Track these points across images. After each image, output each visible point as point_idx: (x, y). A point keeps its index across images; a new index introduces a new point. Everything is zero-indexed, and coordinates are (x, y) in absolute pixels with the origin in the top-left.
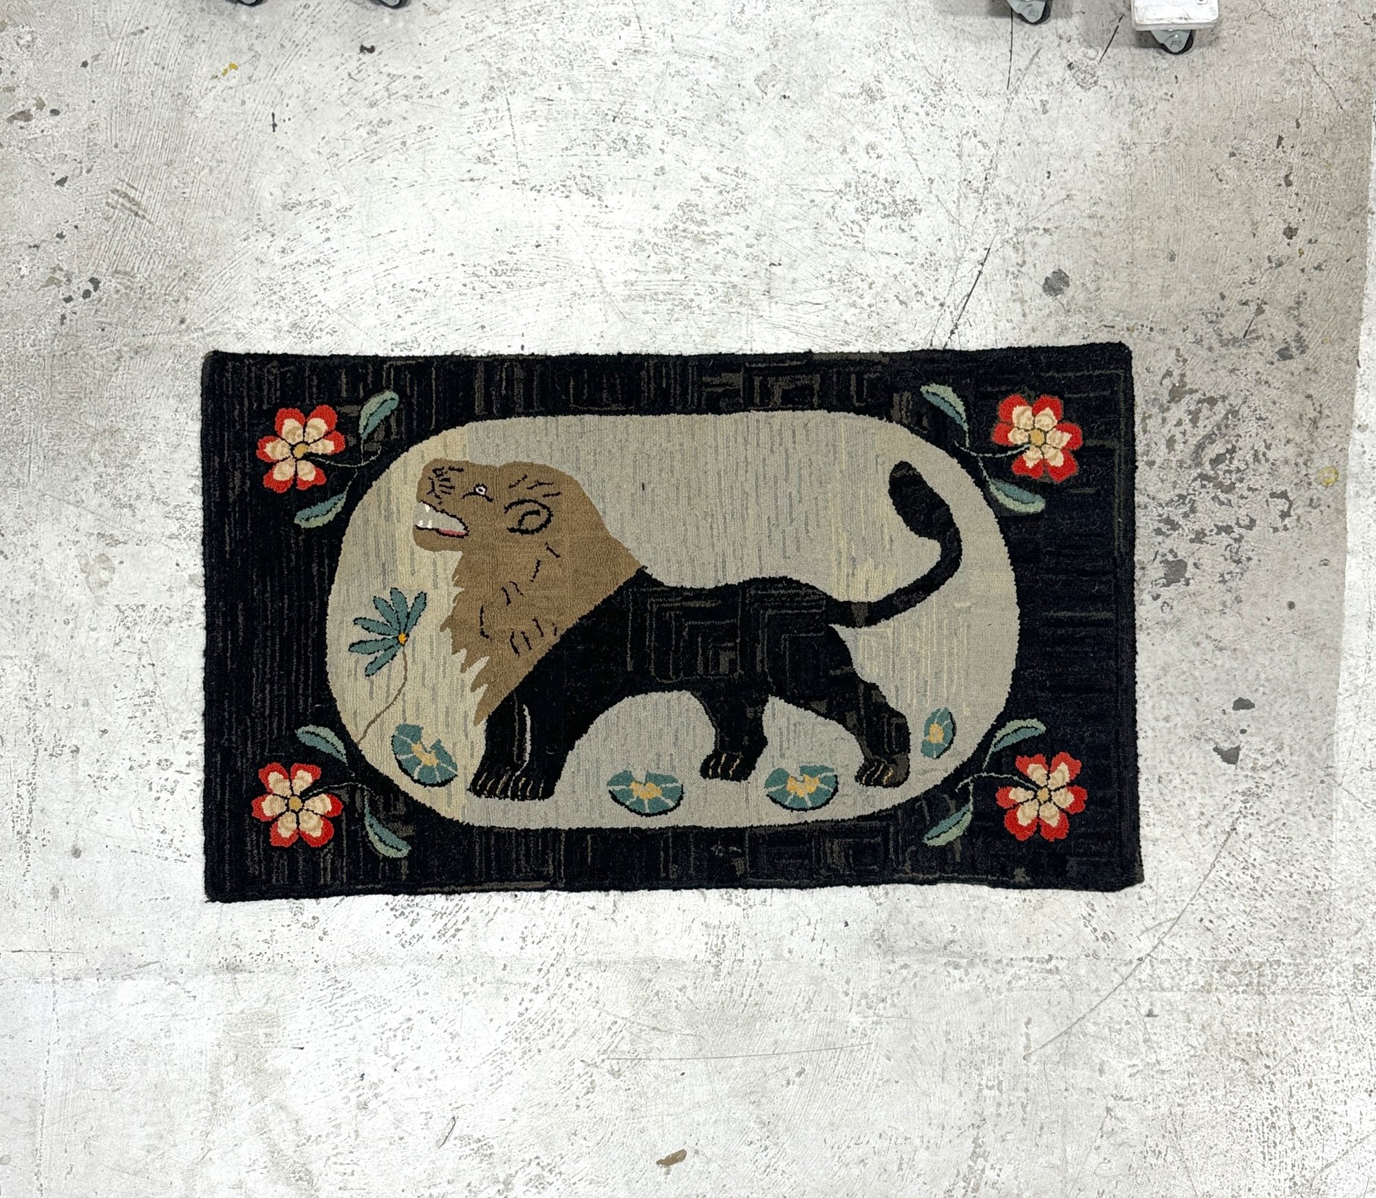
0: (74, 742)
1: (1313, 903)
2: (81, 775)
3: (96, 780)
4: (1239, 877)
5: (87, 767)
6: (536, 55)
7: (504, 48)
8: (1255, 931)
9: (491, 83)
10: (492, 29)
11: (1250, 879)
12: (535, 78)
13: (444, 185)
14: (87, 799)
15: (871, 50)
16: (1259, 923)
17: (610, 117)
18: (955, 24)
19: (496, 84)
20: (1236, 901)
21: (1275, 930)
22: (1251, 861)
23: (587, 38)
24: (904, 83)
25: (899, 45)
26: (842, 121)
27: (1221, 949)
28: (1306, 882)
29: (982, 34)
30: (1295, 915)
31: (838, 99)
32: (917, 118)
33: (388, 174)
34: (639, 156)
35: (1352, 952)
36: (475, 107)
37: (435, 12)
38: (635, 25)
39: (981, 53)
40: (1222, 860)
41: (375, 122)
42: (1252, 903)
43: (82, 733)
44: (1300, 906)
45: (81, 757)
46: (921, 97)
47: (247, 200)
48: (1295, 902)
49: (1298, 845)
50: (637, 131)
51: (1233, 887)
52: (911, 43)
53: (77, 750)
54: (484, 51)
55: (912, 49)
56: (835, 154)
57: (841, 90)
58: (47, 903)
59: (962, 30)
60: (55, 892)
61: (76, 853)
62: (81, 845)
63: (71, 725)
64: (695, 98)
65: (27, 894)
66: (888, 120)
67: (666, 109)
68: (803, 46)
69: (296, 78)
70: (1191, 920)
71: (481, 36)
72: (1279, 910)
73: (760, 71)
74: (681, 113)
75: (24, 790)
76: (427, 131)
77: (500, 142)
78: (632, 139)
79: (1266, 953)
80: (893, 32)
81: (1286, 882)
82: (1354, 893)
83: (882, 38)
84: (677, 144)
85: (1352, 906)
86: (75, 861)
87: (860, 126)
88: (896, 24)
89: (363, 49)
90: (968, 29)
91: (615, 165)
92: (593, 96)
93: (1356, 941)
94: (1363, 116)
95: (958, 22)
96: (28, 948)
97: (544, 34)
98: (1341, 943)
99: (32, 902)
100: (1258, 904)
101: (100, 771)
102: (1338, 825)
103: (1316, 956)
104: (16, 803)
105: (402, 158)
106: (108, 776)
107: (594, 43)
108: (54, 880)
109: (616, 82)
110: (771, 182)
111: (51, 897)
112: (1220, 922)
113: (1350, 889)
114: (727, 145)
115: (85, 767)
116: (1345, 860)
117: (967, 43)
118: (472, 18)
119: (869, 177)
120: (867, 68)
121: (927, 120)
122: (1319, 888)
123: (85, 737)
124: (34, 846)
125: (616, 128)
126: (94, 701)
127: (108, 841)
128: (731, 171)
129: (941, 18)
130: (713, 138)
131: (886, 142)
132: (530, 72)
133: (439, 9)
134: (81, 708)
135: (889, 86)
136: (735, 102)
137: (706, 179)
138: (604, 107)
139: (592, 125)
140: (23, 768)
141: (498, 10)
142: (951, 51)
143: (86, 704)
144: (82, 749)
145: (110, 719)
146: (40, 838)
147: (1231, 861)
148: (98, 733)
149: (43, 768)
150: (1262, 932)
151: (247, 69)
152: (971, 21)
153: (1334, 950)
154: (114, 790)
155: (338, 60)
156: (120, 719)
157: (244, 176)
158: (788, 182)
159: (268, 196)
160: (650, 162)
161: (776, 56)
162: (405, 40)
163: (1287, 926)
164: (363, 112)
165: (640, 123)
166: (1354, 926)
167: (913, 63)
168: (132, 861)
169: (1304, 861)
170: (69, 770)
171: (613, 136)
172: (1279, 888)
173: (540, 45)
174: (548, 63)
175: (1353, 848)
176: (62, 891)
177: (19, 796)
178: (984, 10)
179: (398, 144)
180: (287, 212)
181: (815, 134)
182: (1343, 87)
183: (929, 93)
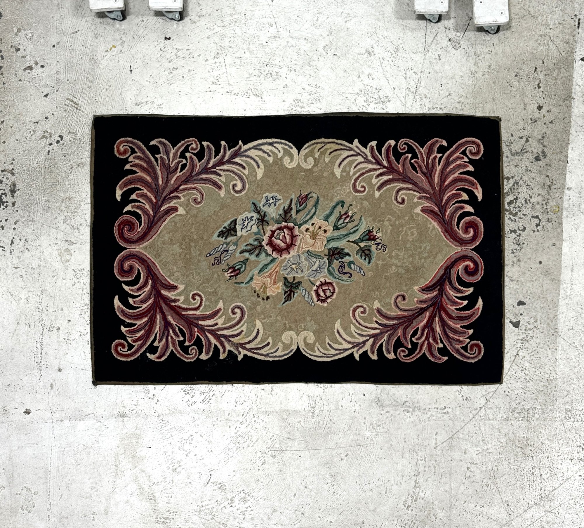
0: (58, 325)
1: (549, 384)
2: (61, 339)
3: (67, 340)
4: (520, 374)
5: (63, 335)
6: (235, 39)
7: (222, 36)
8: (526, 396)
9: (217, 51)
10: (217, 29)
11: (524, 375)
12: (235, 49)
13: (199, 94)
14: (63, 348)
15: (369, 35)
16: (528, 392)
17: (265, 64)
18: (403, 23)
19: (219, 52)
20: (518, 384)
21: (534, 395)
22: (524, 367)
23: (255, 32)
24: (383, 48)
25: (381, 33)
26: (358, 64)
27: (513, 403)
28: (547, 376)
29: (414, 27)
30: (542, 389)
31: (356, 55)
32: (388, 63)
33: (177, 90)
34: (277, 80)
35: (564, 404)
36: (211, 61)
37: (194, 22)
38: (274, 26)
39: (414, 35)
40: (513, 367)
41: (171, 69)
42: (525, 384)
43: (61, 321)
44: (544, 385)
45: (60, 331)
46: (390, 54)
47: (121, 102)
48: (542, 384)
49: (543, 361)
50: (276, 70)
51: (517, 378)
52: (385, 32)
53: (59, 329)
54: (214, 38)
55: (386, 34)
56: (355, 78)
57: (358, 52)
58: (49, 390)
59: (406, 26)
60: (52, 386)
61: (60, 370)
62: (61, 367)
63: (56, 319)
64: (299, 56)
65: (41, 387)
66: (376, 63)
67: (287, 61)
68: (342, 34)
69: (140, 51)
70: (501, 392)
71: (213, 32)
72: (536, 387)
73: (324, 44)
74: (293, 62)
75: (38, 345)
76: (192, 72)
77: (221, 76)
78: (274, 73)
79: (530, 404)
80: (378, 27)
81: (539, 376)
82: (565, 380)
83: (374, 30)
84: (292, 75)
85: (565, 385)
86: (59, 373)
87: (365, 66)
88: (379, 23)
89: (166, 38)
90: (408, 25)
91: (268, 84)
92: (258, 56)
93: (566, 399)
94: (570, 58)
95: (405, 22)
96: (42, 409)
97: (238, 31)
98: (560, 400)
99: (43, 390)
100: (528, 385)
101: (68, 337)
102: (559, 352)
103: (550, 406)
104: (36, 350)
105: (183, 83)
106: (71, 339)
107: (258, 34)
108: (51, 381)
109: (267, 50)
110: (330, 90)
111: (50, 388)
112: (512, 392)
113: (564, 378)
114: (312, 75)
115: (62, 334)
116: (562, 367)
117: (408, 31)
118: (209, 25)
119: (369, 87)
120: (368, 43)
121: (392, 64)
122: (552, 378)
123: (62, 323)
124: (43, 368)
125: (267, 68)
126: (65, 309)
127: (72, 365)
128: (314, 86)
129: (397, 21)
130: (306, 72)
131: (376, 73)
132: (233, 46)
133: (196, 21)
134: (60, 312)
135: (377, 50)
136: (315, 57)
137: (304, 89)
138: (263, 60)
139: (258, 68)
140: (38, 336)
141: (220, 21)
142: (402, 35)
143: (62, 310)
144: (61, 328)
145: (72, 316)
146: (45, 364)
147: (516, 367)
148: (67, 321)
149: (45, 336)
150: (529, 396)
151: (120, 48)
152: (410, 22)
153: (558, 403)
154: (74, 344)
155: (156, 43)
156: (75, 316)
157: (120, 92)
158: (337, 90)
159: (129, 100)
160: (281, 83)
161: (331, 38)
162: (182, 34)
163: (539, 394)
164: (167, 65)
165: (277, 66)
166: (565, 393)
167: (387, 40)
168: (82, 373)
169: (546, 367)
170: (56, 337)
171: (267, 72)
172: (536, 378)
173: (236, 35)
174: (240, 42)
175: (565, 361)
176: (54, 386)
177: (36, 347)
178: (415, 17)
179: (181, 77)
180: (137, 106)
181: (347, 70)
182: (562, 46)
183: (393, 52)
